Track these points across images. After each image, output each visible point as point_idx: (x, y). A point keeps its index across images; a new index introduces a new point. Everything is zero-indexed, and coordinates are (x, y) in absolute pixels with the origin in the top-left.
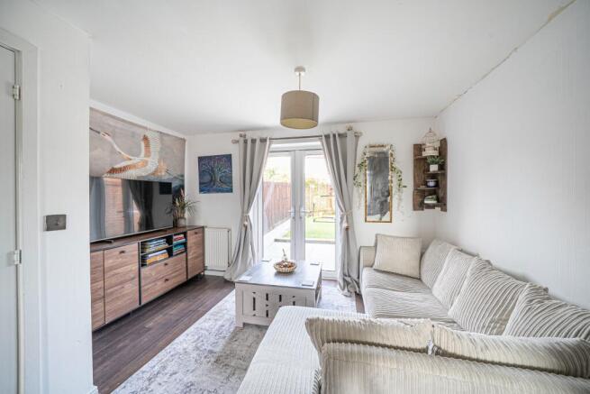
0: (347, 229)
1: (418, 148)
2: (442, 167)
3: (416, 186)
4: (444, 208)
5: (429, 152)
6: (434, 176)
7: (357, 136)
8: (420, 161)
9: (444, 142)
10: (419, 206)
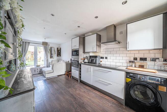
0: (47, 60)
1: (58, 48)
2: (60, 51)
3: (57, 53)
4: (61, 56)
5: (59, 49)
6: (59, 52)
7: (49, 45)
8: (58, 50)
9: (61, 48)
10: (58, 56)
